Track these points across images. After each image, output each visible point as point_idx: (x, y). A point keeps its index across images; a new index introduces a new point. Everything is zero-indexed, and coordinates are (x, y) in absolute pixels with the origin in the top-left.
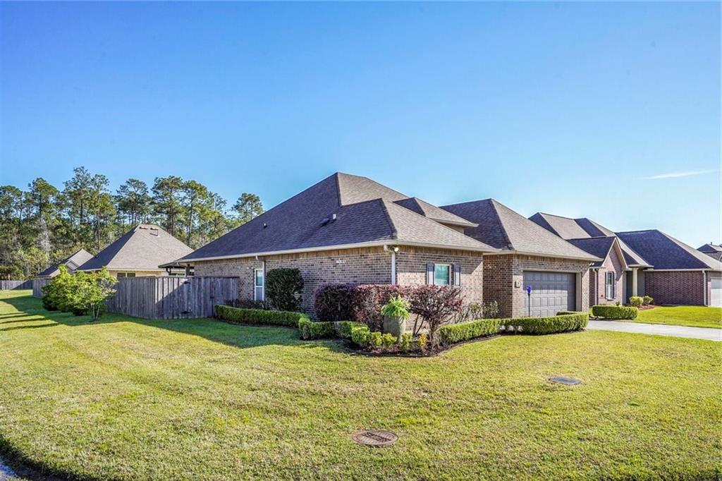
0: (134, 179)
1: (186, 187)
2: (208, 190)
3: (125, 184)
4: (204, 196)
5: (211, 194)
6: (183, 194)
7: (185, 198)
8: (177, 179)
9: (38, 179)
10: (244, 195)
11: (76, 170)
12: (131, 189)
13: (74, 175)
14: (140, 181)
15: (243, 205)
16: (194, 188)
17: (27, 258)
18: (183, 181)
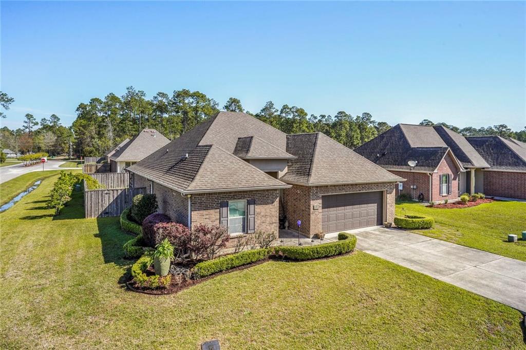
0: (162, 92)
1: (192, 96)
2: (207, 97)
3: (156, 96)
4: (204, 101)
5: (209, 99)
6: (191, 100)
7: (193, 102)
8: (187, 91)
9: (110, 94)
10: (231, 99)
11: (128, 89)
12: (160, 99)
13: (127, 92)
14: (165, 93)
15: (230, 105)
16: (198, 96)
17: (99, 143)
18: (191, 92)
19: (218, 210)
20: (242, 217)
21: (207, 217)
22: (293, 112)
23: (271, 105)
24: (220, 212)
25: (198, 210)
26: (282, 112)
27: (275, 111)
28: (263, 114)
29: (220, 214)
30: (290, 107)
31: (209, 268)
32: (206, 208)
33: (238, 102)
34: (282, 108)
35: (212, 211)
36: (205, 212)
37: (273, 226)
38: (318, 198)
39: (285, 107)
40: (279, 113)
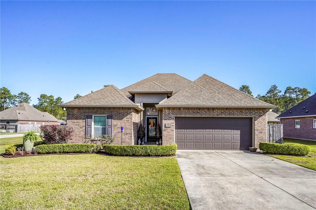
19: (85, 120)
20: (102, 127)
21: (77, 124)
22: (296, 92)
23: (275, 87)
24: (85, 121)
25: (71, 119)
26: (285, 93)
27: (279, 92)
28: (269, 95)
29: (86, 123)
30: (293, 88)
31: (43, 148)
32: (77, 118)
33: (247, 87)
34: (285, 89)
35: (81, 121)
36: (75, 121)
37: (127, 136)
38: (170, 118)
39: (288, 89)
40: (283, 93)
